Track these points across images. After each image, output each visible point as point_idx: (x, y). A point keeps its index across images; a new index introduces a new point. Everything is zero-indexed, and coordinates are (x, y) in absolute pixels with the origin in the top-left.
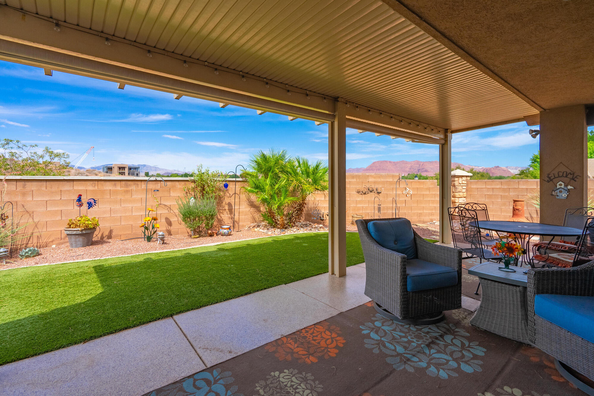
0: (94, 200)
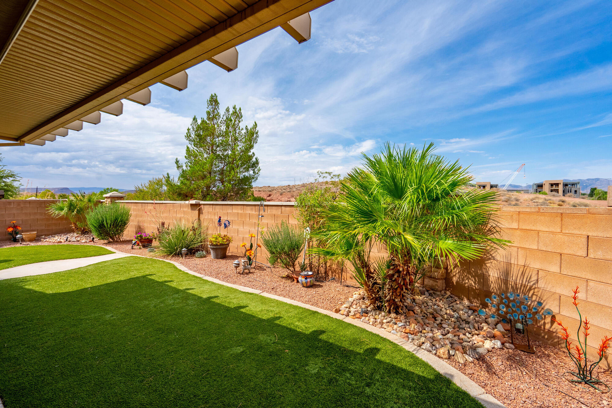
0: (229, 222)
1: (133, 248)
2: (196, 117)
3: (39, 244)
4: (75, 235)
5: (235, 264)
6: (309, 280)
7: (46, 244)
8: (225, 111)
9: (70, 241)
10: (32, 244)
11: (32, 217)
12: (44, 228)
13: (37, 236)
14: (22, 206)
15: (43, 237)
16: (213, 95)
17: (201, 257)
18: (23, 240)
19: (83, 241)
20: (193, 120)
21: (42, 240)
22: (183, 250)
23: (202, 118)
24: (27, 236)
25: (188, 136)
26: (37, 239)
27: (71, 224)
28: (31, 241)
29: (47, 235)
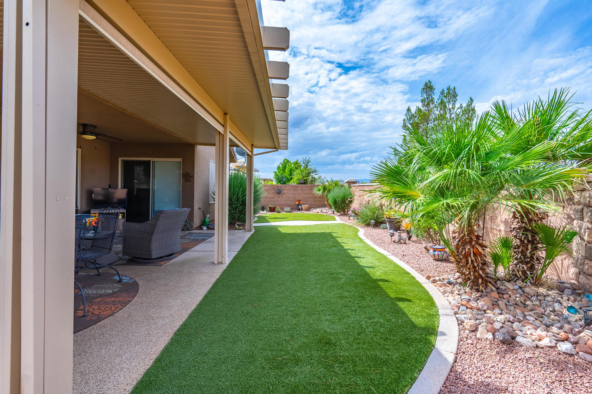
1: (349, 219)
2: (410, 107)
3: (309, 212)
4: (327, 208)
5: (390, 233)
6: (437, 253)
7: (311, 213)
8: (440, 94)
9: (323, 212)
10: (305, 212)
11: (308, 196)
12: (313, 203)
13: (309, 208)
14: (303, 188)
15: (312, 209)
16: (427, 82)
17: (384, 229)
18: (302, 210)
19: (329, 213)
20: (407, 111)
21: (311, 210)
22: (371, 221)
23: (417, 107)
24: (304, 207)
25: (405, 126)
26: (308, 210)
27: (325, 201)
28: (306, 210)
29: (314, 208)
